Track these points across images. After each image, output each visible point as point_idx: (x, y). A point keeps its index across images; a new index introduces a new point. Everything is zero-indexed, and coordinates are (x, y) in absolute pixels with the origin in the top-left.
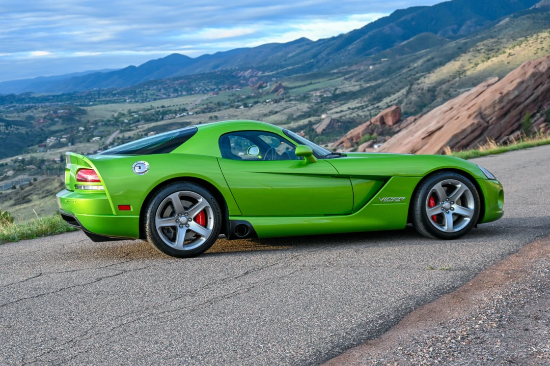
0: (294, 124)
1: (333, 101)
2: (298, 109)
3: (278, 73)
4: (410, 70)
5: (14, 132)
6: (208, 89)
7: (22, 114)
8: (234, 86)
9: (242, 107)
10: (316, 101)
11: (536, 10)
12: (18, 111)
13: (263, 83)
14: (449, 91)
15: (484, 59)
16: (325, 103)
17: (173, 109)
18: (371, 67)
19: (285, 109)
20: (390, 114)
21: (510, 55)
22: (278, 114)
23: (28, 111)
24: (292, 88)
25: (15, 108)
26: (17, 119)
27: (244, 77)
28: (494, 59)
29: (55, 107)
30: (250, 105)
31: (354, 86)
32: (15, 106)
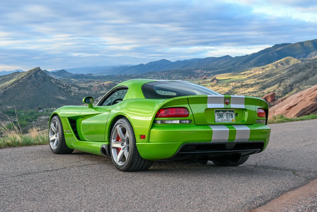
1: (241, 88)
3: (214, 72)
4: (281, 75)
5: (83, 93)
6: (179, 78)
7: (87, 84)
8: (192, 78)
10: (232, 87)
12: (85, 83)
13: (206, 77)
14: (299, 87)
16: (237, 88)
18: (261, 72)
20: (270, 96)
23: (90, 83)
24: (220, 80)
26: (84, 86)
27: (197, 73)
31: (252, 81)
32: (83, 80)
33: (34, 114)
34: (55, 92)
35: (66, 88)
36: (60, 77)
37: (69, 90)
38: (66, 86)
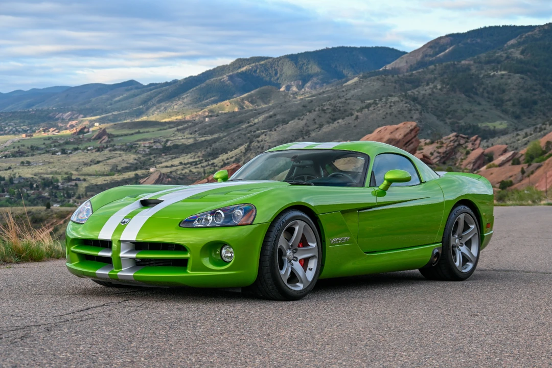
0: (119, 177)
1: (163, 154)
2: (123, 160)
3: (102, 118)
4: (250, 126)
6: (20, 130)
8: (51, 129)
9: (59, 153)
10: (144, 153)
11: (386, 72)
13: (85, 128)
15: (330, 120)
16: (155, 155)
18: (207, 119)
19: (110, 159)
21: (357, 118)
22: (101, 164)
24: (118, 136)
27: (63, 119)
28: (340, 121)
30: (69, 152)
31: (187, 138)
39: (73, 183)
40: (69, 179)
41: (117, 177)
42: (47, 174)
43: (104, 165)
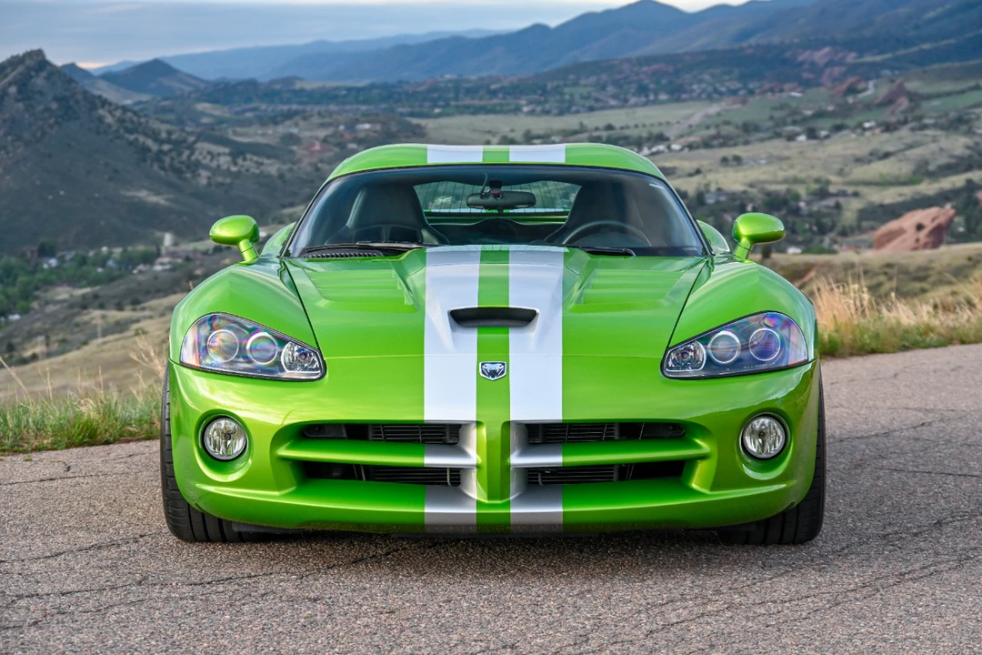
0: (931, 186)
2: (941, 150)
3: (896, 59)
5: (252, 170)
6: (723, 89)
7: (272, 129)
8: (787, 86)
9: (802, 138)
12: (262, 121)
13: (858, 81)
17: (633, 133)
19: (910, 147)
22: (892, 159)
23: (287, 123)
24: (929, 97)
25: (257, 113)
26: (260, 140)
27: (813, 64)
29: (351, 115)
30: (823, 133)
32: (256, 109)
33: (16, 277)
34: (116, 171)
35: (170, 151)
36: (145, 97)
37: (184, 157)
38: (169, 141)
39: (831, 202)
40: (823, 194)
41: (928, 188)
42: (777, 183)
43: (900, 161)
